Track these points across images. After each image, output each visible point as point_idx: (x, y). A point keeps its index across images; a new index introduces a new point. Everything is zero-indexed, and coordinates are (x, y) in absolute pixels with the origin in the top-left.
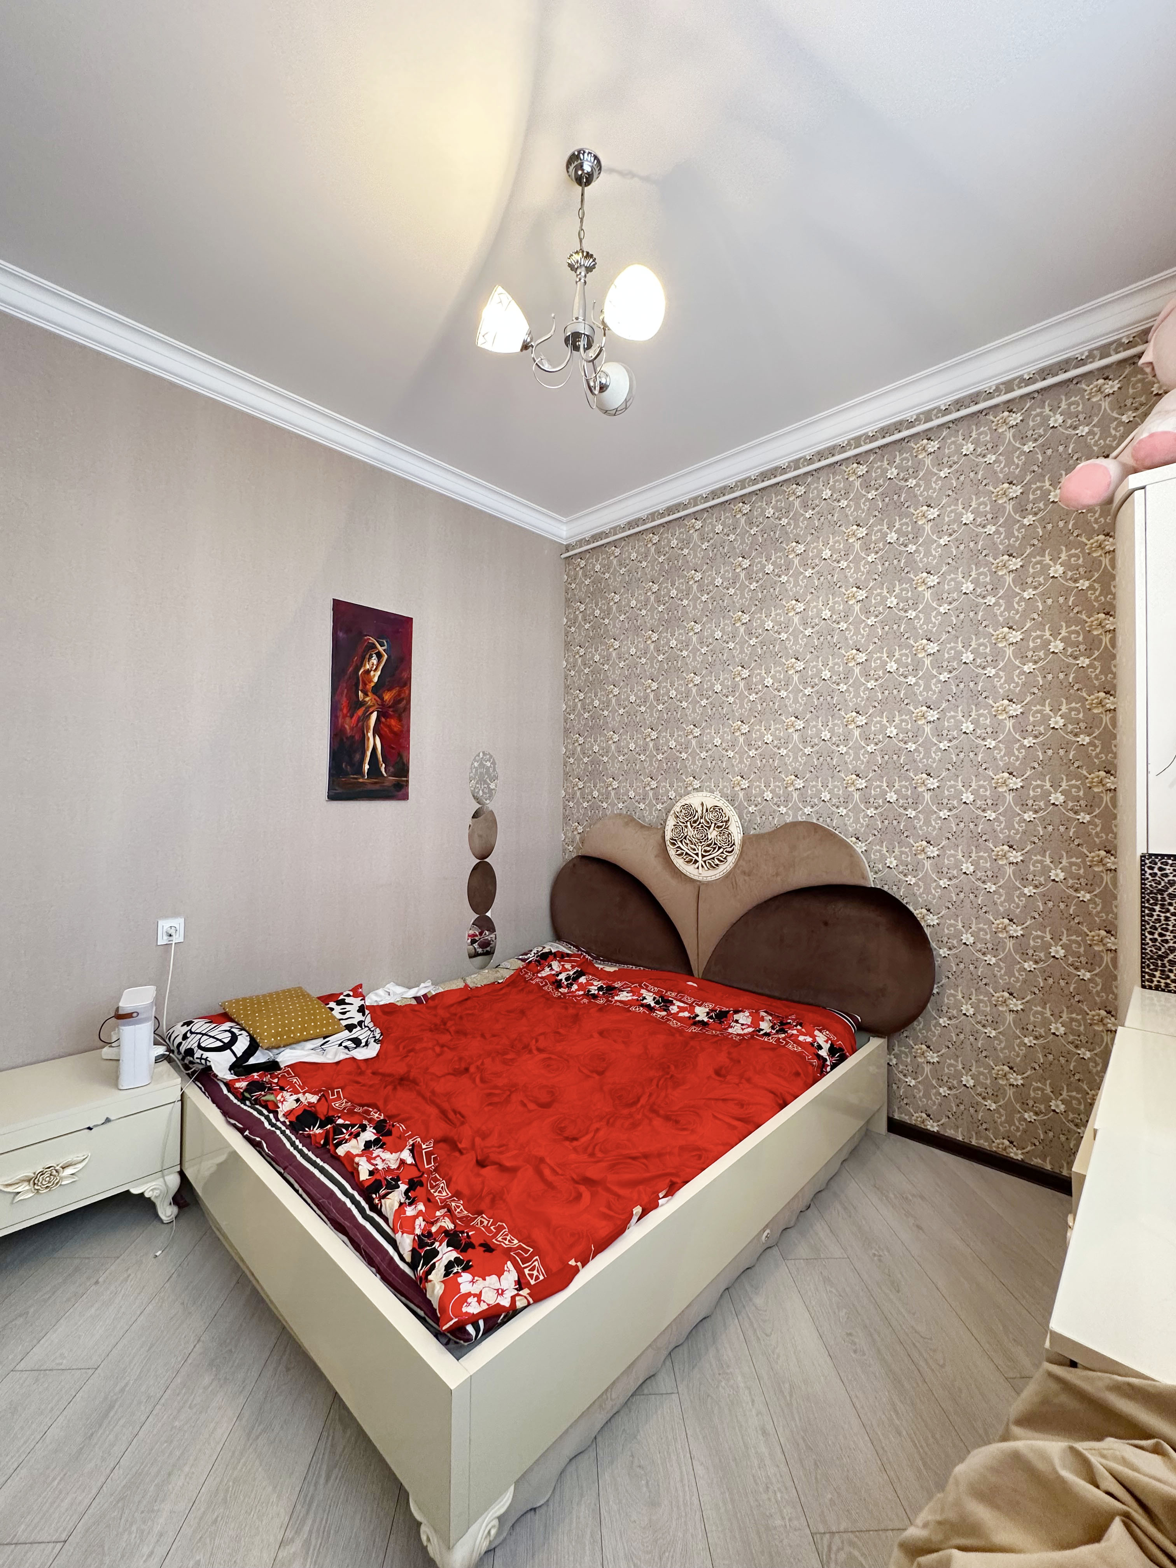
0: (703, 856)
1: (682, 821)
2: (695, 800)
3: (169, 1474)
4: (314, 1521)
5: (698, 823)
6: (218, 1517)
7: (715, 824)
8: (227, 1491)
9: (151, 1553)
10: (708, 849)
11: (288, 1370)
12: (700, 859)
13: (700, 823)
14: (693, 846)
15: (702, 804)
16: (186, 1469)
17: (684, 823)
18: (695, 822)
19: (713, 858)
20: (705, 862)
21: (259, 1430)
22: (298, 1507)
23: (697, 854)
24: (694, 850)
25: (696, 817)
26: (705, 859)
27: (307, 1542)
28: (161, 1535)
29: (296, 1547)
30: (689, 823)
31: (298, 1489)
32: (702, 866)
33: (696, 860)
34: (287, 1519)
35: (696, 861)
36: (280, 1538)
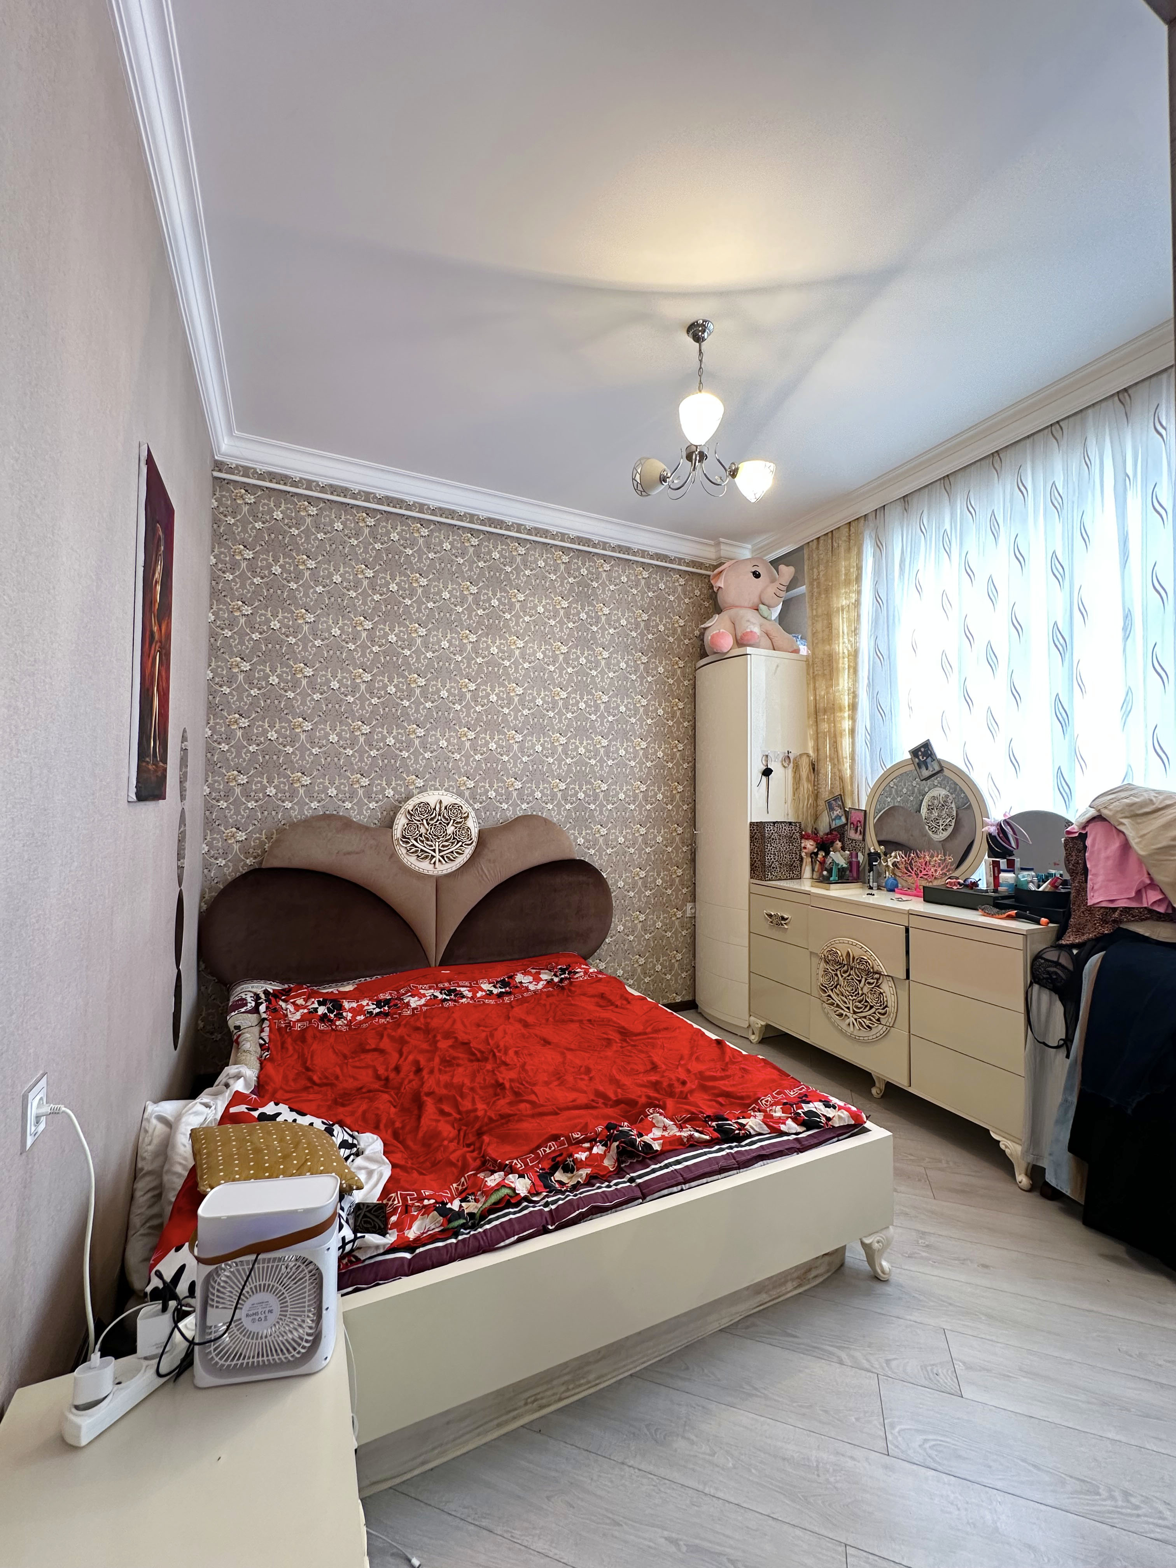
0: (440, 851)
1: (417, 818)
2: (432, 798)
3: (784, 1459)
4: (826, 1345)
5: (435, 820)
6: (823, 1411)
7: (454, 820)
8: (800, 1406)
9: (852, 1458)
10: (446, 844)
11: (687, 1368)
12: (437, 855)
13: (438, 820)
14: (429, 843)
15: (441, 802)
16: (779, 1444)
17: (419, 821)
18: (432, 819)
19: (452, 852)
20: (442, 857)
21: (748, 1388)
22: (815, 1354)
23: (434, 851)
24: (431, 846)
25: (434, 815)
26: (441, 854)
27: (839, 1348)
28: (837, 1453)
29: (843, 1355)
30: (424, 821)
31: (802, 1355)
32: (440, 861)
33: (432, 855)
34: (823, 1361)
35: (433, 857)
36: (838, 1365)
